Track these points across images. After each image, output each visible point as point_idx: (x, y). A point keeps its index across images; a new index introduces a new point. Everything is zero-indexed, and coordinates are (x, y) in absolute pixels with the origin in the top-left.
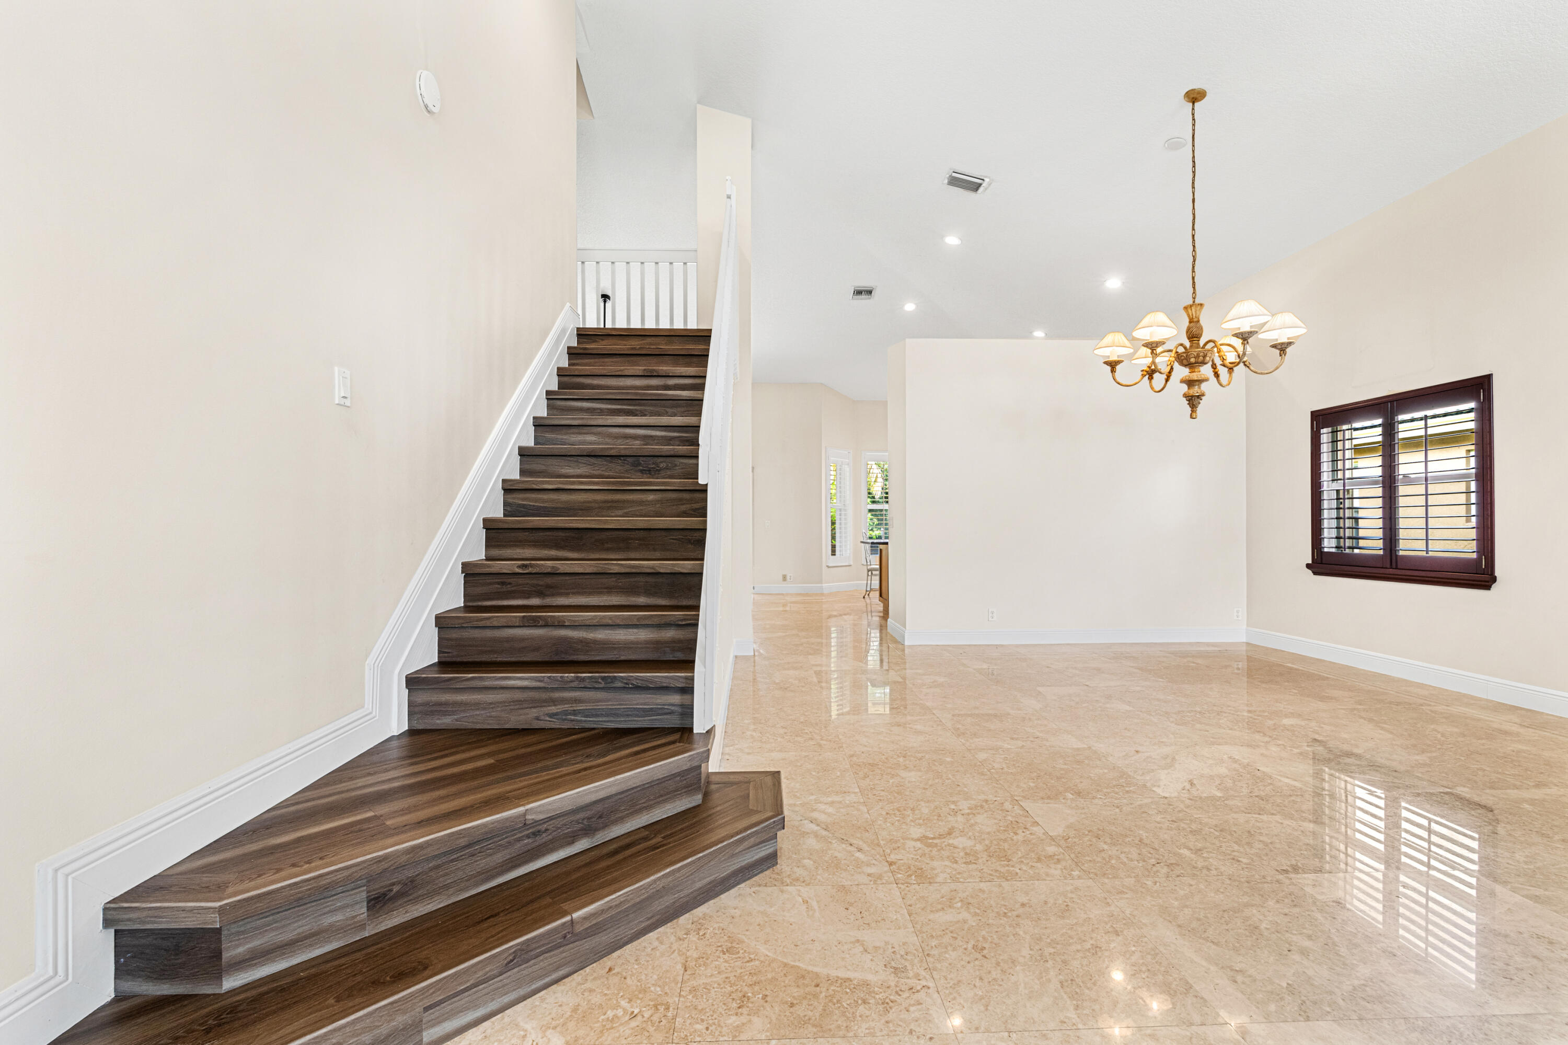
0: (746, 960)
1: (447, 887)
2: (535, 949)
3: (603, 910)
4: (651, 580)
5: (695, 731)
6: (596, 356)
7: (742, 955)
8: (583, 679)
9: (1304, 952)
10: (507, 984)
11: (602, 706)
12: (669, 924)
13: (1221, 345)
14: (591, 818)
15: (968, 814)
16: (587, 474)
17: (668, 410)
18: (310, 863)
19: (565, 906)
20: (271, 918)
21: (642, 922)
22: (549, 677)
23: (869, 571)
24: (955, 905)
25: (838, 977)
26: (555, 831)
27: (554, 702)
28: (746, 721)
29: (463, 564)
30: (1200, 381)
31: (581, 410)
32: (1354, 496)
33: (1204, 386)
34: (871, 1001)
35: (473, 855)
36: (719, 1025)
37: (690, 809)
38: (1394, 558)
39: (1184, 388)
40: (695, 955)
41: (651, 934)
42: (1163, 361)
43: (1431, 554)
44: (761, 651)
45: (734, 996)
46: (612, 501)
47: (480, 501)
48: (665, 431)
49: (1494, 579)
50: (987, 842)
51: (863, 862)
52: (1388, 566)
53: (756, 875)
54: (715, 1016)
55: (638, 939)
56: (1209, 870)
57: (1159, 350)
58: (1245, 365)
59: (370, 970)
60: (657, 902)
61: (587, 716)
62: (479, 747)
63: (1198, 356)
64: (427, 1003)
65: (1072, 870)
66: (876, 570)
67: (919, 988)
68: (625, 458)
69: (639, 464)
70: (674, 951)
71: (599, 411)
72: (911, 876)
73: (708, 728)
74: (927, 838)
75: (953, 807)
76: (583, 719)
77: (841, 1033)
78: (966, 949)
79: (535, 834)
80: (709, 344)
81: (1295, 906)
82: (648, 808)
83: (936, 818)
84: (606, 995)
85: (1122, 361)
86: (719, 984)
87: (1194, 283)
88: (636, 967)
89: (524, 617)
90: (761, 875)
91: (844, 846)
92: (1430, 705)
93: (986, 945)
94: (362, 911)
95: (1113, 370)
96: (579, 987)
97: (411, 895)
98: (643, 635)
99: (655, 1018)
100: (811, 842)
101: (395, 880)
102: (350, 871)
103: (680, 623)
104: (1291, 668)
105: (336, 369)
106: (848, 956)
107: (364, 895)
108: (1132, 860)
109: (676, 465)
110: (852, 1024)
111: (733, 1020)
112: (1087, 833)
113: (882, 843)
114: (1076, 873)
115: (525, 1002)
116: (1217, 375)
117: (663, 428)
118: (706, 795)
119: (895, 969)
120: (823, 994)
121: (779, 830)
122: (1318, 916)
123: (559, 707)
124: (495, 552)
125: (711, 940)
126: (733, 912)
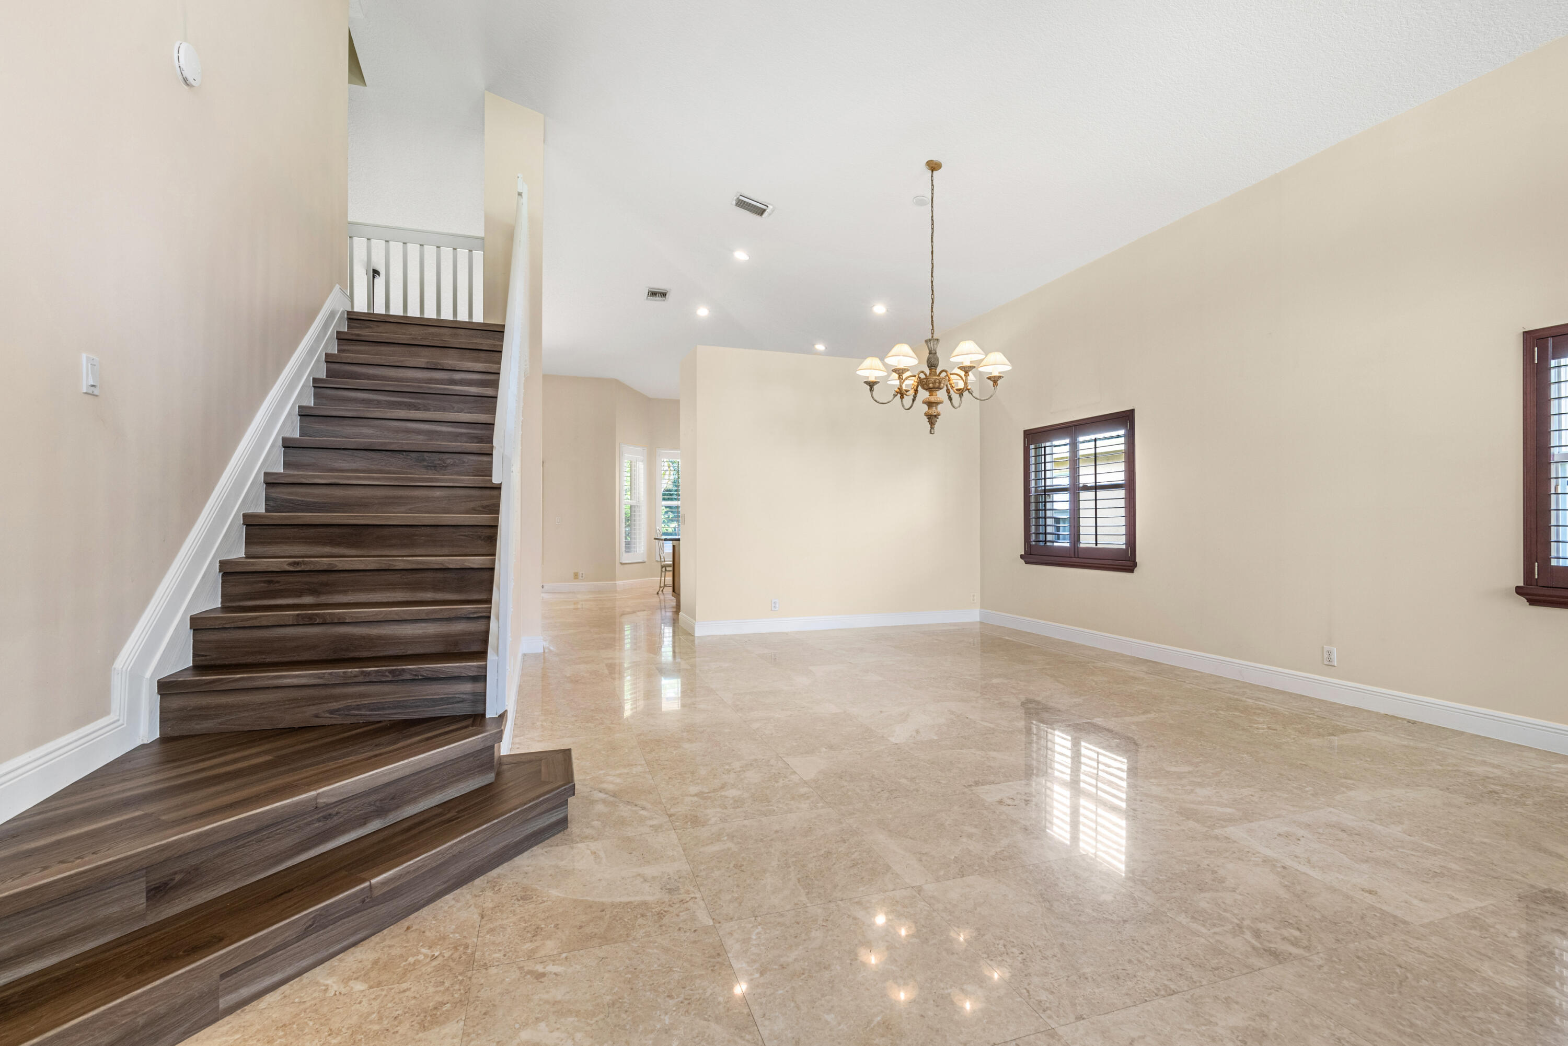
0: (539, 902)
1: (233, 873)
2: (334, 914)
3: (402, 875)
4: (440, 575)
5: (487, 716)
6: (371, 344)
7: (536, 900)
8: (369, 673)
9: (970, 836)
10: (305, 950)
11: (389, 699)
12: (464, 887)
13: (951, 374)
14: (384, 800)
15: (740, 771)
16: (364, 468)
17: (455, 405)
18: (82, 858)
19: (363, 875)
20: (40, 914)
21: (439, 886)
22: (330, 674)
23: (662, 567)
24: (722, 839)
25: (621, 902)
26: (346, 814)
27: (336, 698)
28: (536, 713)
29: (221, 562)
30: (937, 403)
31: (355, 400)
32: (1054, 500)
33: (940, 407)
34: (648, 914)
35: (261, 841)
36: (516, 951)
37: (483, 787)
38: (1076, 548)
39: (925, 407)
40: (491, 905)
41: (447, 896)
42: (910, 383)
43: (1099, 546)
44: (552, 648)
45: (528, 929)
46: (394, 497)
47: (239, 496)
48: (452, 427)
49: (1135, 565)
50: (753, 791)
51: (646, 817)
52: (1073, 556)
53: (548, 838)
54: (511, 946)
55: (435, 901)
56: (917, 791)
57: (905, 376)
58: (969, 392)
59: (157, 951)
60: (453, 867)
61: (372, 710)
62: (251, 747)
63: (934, 383)
64: (225, 969)
65: (818, 803)
66: (669, 566)
67: (688, 899)
68: (407, 453)
69: (424, 460)
70: (471, 905)
71: (375, 402)
72: (687, 822)
73: (500, 712)
74: (703, 793)
75: (727, 767)
76: (368, 713)
77: (622, 940)
78: (728, 868)
79: (325, 818)
80: (502, 340)
81: (972, 807)
82: (442, 787)
83: (712, 777)
84: (406, 947)
85: (878, 382)
86: (514, 923)
87: (932, 321)
88: (434, 922)
89: (298, 615)
90: (553, 838)
91: (629, 807)
92: (1094, 663)
93: (744, 863)
94: (141, 901)
95: (871, 390)
96: (378, 946)
97: (194, 882)
98: (432, 629)
99: (456, 955)
100: (600, 808)
101: (178, 869)
102: (130, 861)
103: (472, 616)
104: (1007, 640)
105: (84, 356)
106: (630, 887)
107: (144, 886)
108: (863, 791)
109: (464, 462)
110: (632, 931)
111: (528, 946)
112: (833, 775)
113: (664, 801)
114: (820, 805)
115: (323, 965)
116: (950, 398)
117: (449, 424)
118: (498, 775)
119: (670, 889)
120: (608, 916)
121: (570, 796)
122: (985, 812)
123: (341, 702)
124: (258, 550)
125: (505, 893)
126: (526, 869)
